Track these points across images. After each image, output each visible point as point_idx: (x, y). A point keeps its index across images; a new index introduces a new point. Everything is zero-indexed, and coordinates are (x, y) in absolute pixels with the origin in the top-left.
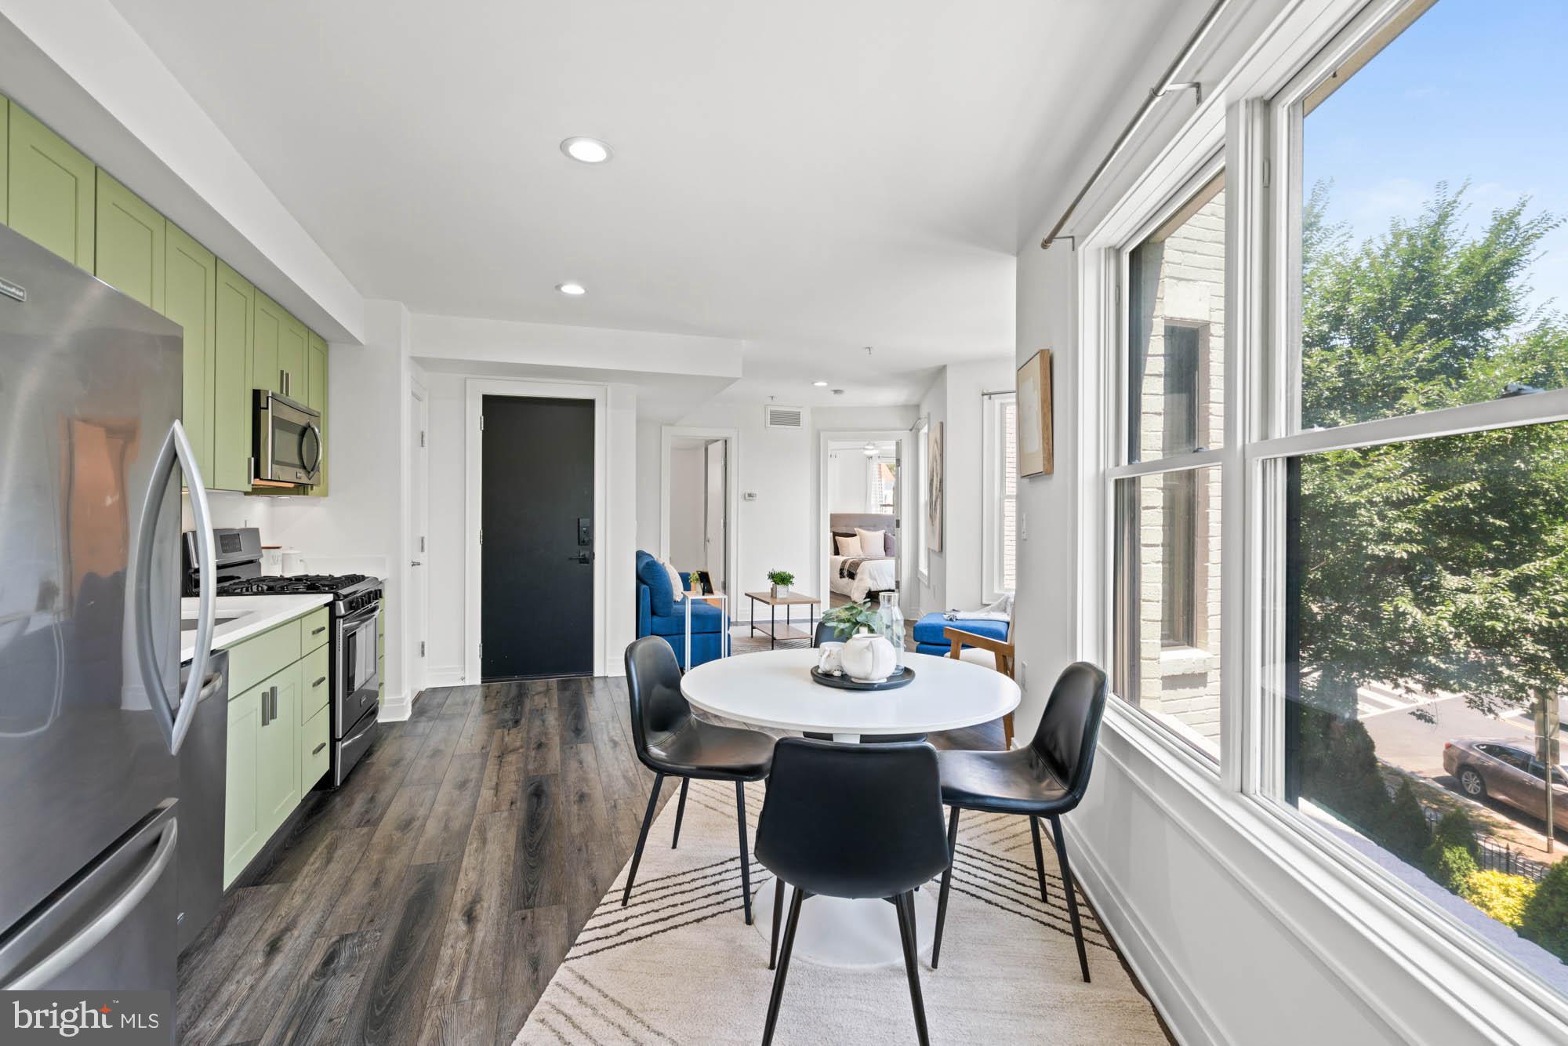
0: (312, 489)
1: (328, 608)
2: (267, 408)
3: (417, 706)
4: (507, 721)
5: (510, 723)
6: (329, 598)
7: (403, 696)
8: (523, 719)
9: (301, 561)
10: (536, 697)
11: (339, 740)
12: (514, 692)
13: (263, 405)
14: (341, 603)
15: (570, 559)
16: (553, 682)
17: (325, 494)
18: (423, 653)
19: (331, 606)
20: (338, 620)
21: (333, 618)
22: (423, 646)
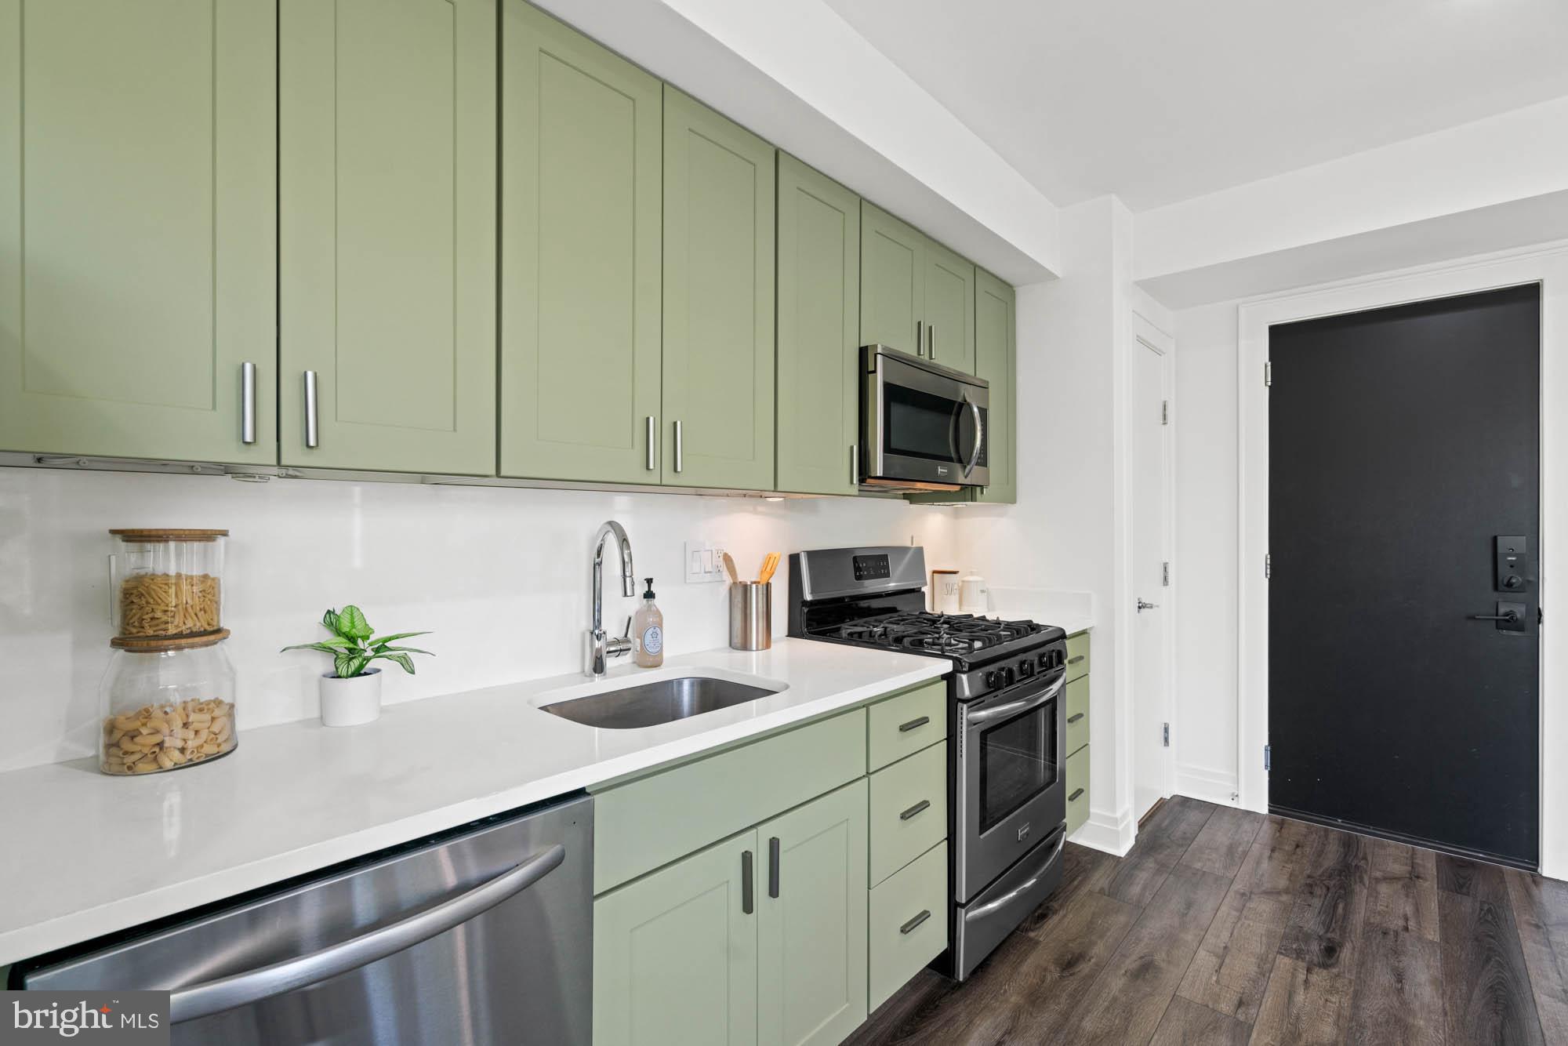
0: (982, 493)
1: (945, 682)
2: (875, 372)
3: (1149, 828)
4: (1307, 938)
5: (1315, 947)
6: (947, 666)
7: (1118, 815)
8: (1348, 946)
9: (983, 591)
10: (1384, 889)
11: (963, 906)
12: (1332, 856)
13: (871, 368)
14: (964, 677)
15: (1472, 618)
16: (1428, 856)
17: (1011, 499)
18: (1166, 740)
19: (950, 679)
20: (960, 704)
21: (953, 701)
22: (1166, 730)
